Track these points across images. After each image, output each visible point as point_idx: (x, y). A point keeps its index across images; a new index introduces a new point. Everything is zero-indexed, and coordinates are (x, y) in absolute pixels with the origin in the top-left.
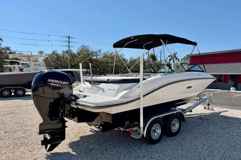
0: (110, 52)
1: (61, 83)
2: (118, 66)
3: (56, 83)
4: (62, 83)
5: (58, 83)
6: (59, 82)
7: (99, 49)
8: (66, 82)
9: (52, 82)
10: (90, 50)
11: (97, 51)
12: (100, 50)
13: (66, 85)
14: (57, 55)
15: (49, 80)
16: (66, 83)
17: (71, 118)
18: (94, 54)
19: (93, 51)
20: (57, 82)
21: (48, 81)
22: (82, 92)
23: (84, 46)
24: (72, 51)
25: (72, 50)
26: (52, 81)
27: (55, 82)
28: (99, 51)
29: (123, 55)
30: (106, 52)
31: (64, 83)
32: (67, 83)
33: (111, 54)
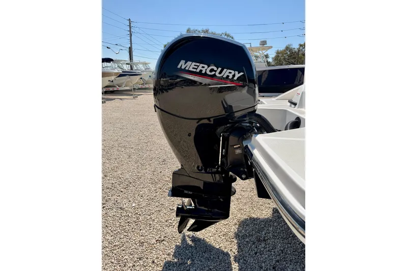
1: (217, 74)
3: (200, 74)
4: (220, 73)
5: (208, 72)
6: (212, 70)
8: (233, 72)
9: (191, 69)
13: (232, 80)
16: (234, 76)
17: (244, 176)
20: (205, 68)
21: (179, 67)
22: (295, 104)
26: (191, 66)
27: (198, 71)
31: (227, 74)
32: (237, 75)
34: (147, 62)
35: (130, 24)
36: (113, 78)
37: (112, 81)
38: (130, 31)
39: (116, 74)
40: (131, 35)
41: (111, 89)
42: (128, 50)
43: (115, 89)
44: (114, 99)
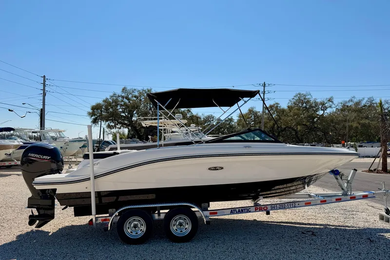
0: (355, 100)
1: (42, 158)
2: (370, 126)
5: (38, 157)
7: (329, 97)
10: (312, 100)
11: (326, 101)
12: (332, 97)
14: (255, 114)
15: (30, 155)
16: (47, 158)
18: (320, 107)
19: (317, 101)
21: (28, 155)
23: (300, 94)
24: (279, 106)
25: (279, 104)
26: (33, 155)
27: (35, 156)
28: (330, 100)
29: (387, 103)
30: (348, 100)
32: (49, 158)
33: (358, 104)
34: (61, 129)
35: (44, 81)
36: (11, 151)
37: (10, 155)
38: (44, 90)
39: (15, 146)
40: (44, 95)
41: (7, 164)
42: (39, 112)
43: (13, 163)
44: (10, 175)
